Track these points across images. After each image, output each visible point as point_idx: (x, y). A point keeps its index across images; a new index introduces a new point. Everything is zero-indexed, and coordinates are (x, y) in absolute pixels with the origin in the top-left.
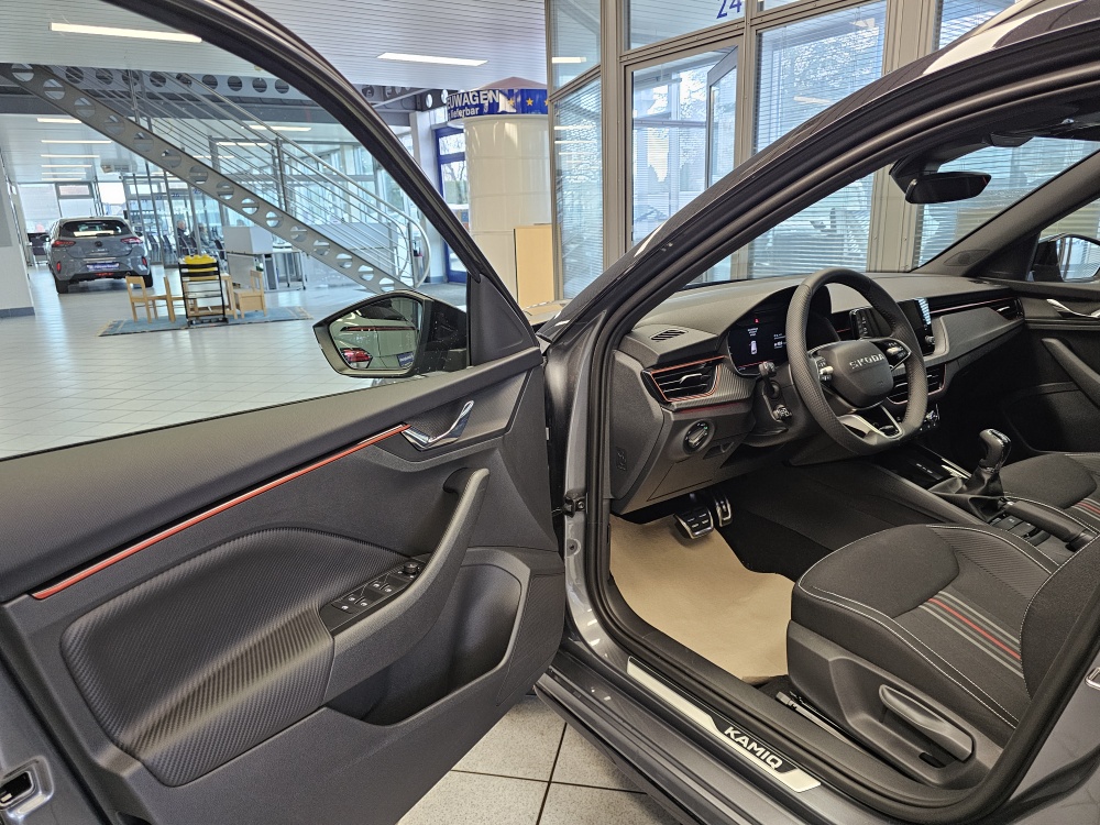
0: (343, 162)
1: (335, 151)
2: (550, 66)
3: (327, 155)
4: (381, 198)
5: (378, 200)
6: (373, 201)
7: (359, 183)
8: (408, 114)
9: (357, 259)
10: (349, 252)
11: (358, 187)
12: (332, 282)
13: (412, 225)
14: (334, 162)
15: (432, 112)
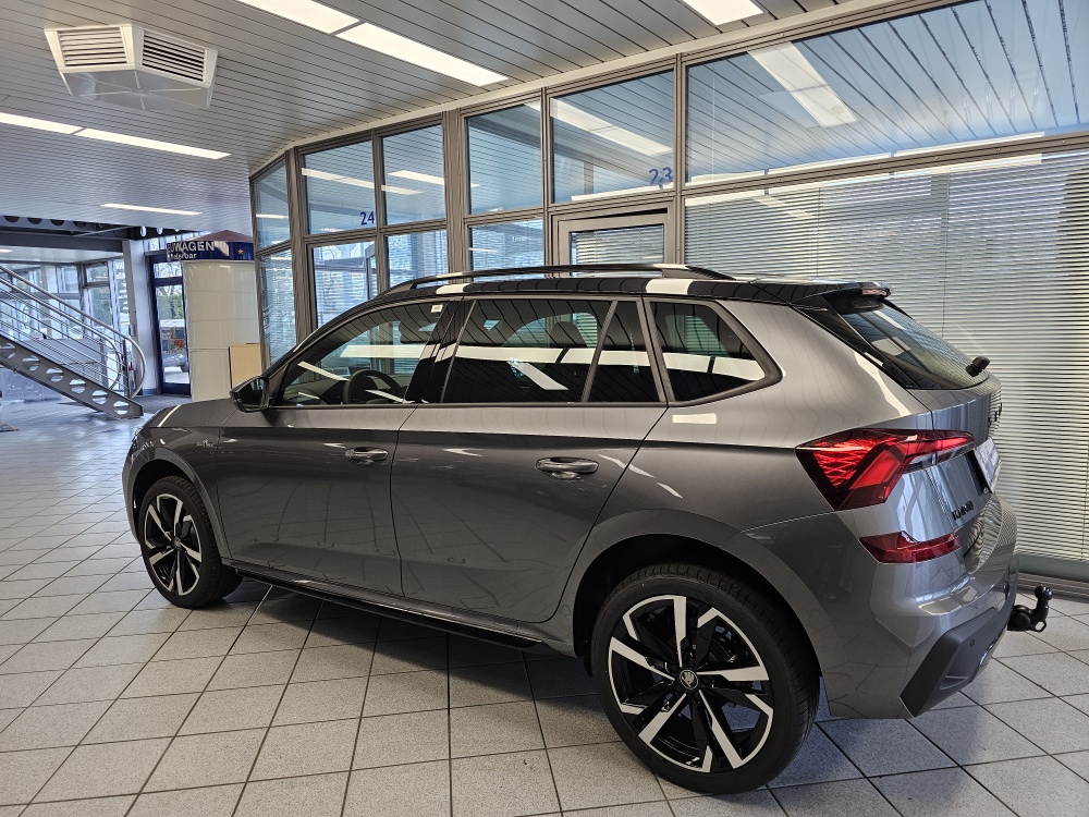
0: (44, 279)
1: (33, 269)
2: (255, 220)
3: (25, 272)
4: (87, 313)
5: (84, 315)
6: (77, 316)
7: (66, 301)
8: (121, 242)
9: (69, 373)
10: (60, 366)
11: (65, 305)
12: (28, 398)
13: (127, 342)
14: (33, 278)
15: (146, 241)
